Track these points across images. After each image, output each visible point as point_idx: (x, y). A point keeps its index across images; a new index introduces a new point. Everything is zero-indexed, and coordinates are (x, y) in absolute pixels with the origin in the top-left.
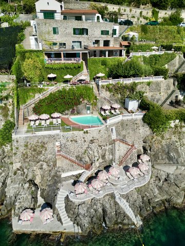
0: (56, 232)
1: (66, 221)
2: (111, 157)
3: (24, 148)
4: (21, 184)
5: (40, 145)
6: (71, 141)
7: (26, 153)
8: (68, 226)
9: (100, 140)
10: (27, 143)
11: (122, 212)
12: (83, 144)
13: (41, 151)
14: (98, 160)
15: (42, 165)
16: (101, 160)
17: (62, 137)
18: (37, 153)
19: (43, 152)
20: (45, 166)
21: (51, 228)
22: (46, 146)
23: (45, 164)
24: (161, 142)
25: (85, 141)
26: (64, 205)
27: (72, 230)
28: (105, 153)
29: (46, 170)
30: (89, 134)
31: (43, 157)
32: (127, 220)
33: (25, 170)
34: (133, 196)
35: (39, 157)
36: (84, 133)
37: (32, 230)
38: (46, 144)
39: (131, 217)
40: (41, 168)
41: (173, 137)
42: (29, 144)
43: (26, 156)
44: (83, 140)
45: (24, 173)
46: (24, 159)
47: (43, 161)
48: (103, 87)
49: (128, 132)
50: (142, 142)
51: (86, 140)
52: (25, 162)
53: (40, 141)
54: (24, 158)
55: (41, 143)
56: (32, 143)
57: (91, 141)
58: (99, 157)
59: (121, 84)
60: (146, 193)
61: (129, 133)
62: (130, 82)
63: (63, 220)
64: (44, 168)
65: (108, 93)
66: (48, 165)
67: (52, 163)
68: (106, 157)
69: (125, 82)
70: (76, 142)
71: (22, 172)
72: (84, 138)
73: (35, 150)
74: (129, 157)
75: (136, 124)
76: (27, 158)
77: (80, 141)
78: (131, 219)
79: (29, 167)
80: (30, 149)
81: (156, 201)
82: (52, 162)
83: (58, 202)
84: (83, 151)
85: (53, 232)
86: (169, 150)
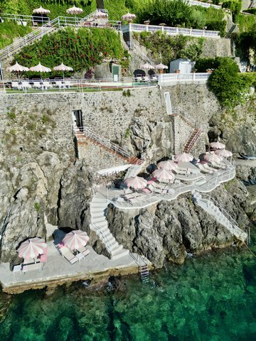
0: (102, 273)
1: (117, 251)
2: (169, 143)
3: (7, 121)
4: (6, 199)
5: (42, 115)
6: (102, 109)
7: (12, 132)
8: (122, 259)
9: (151, 111)
10: (14, 110)
11: (211, 222)
12: (123, 117)
13: (44, 130)
14: (150, 147)
15: (48, 159)
16: (155, 148)
17: (83, 100)
18: (36, 133)
19: (49, 131)
20: (54, 160)
21: (89, 268)
22: (53, 117)
23: (55, 155)
24: (233, 125)
25: (126, 111)
26: (106, 223)
27: (133, 263)
28: (161, 135)
29: (57, 167)
30: (131, 98)
31: (49, 141)
32: (222, 233)
33: (13, 169)
34: (222, 195)
35: (40, 143)
36: (124, 94)
37: (48, 279)
38: (54, 113)
39: (228, 228)
40: (48, 164)
41: (248, 117)
42: (16, 112)
43: (12, 139)
44: (123, 108)
45: (12, 175)
46: (8, 147)
47: (50, 150)
48: (135, 36)
49: (187, 106)
50: (208, 124)
51: (128, 109)
52: (11, 153)
53: (40, 107)
54: (9, 143)
55: (42, 111)
56: (24, 110)
57: (136, 111)
58: (152, 141)
59: (163, 36)
60: (235, 194)
61: (189, 108)
62: (175, 34)
63: (109, 250)
64: (53, 164)
65: (144, 48)
66: (61, 159)
67: (67, 155)
68: (162, 141)
69: (168, 33)
70: (111, 112)
71: (8, 173)
72: (124, 105)
73: (31, 127)
74: (195, 144)
75: (199, 92)
76: (14, 143)
77: (117, 112)
78: (229, 232)
79: (20, 164)
80: (21, 125)
81: (252, 204)
82: (68, 152)
83: (93, 220)
84: (124, 132)
85: (95, 274)
86: (244, 138)
